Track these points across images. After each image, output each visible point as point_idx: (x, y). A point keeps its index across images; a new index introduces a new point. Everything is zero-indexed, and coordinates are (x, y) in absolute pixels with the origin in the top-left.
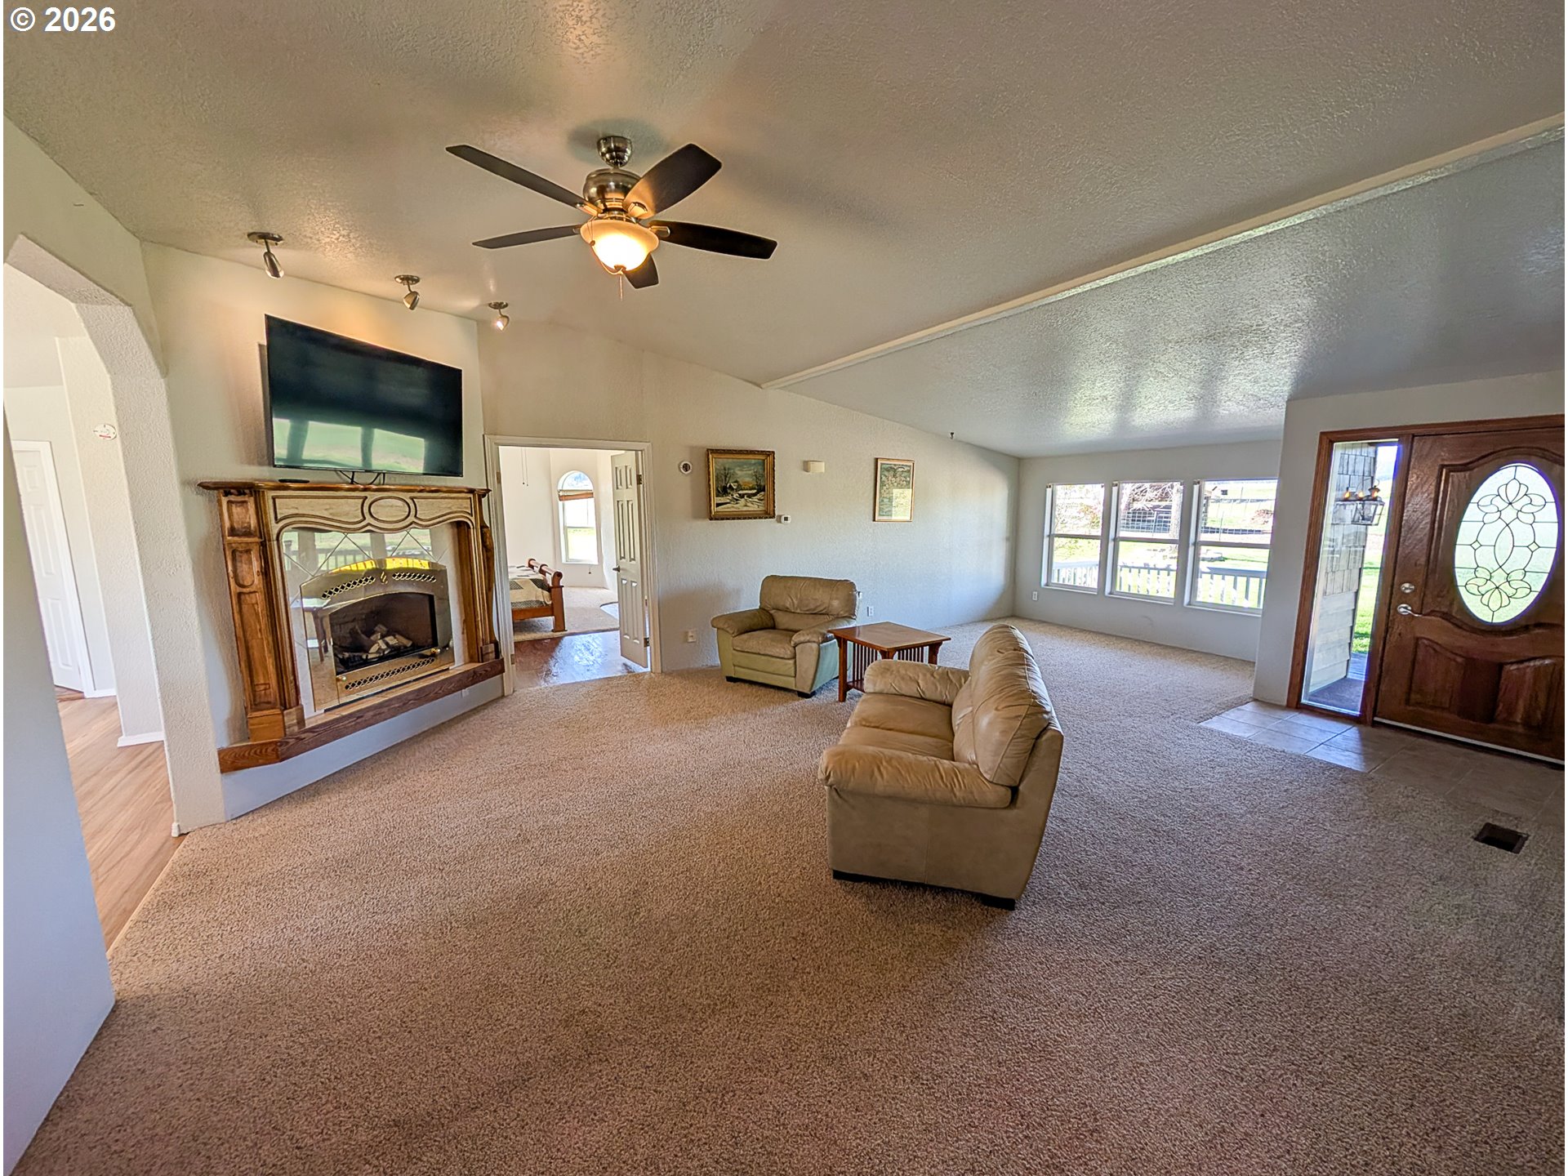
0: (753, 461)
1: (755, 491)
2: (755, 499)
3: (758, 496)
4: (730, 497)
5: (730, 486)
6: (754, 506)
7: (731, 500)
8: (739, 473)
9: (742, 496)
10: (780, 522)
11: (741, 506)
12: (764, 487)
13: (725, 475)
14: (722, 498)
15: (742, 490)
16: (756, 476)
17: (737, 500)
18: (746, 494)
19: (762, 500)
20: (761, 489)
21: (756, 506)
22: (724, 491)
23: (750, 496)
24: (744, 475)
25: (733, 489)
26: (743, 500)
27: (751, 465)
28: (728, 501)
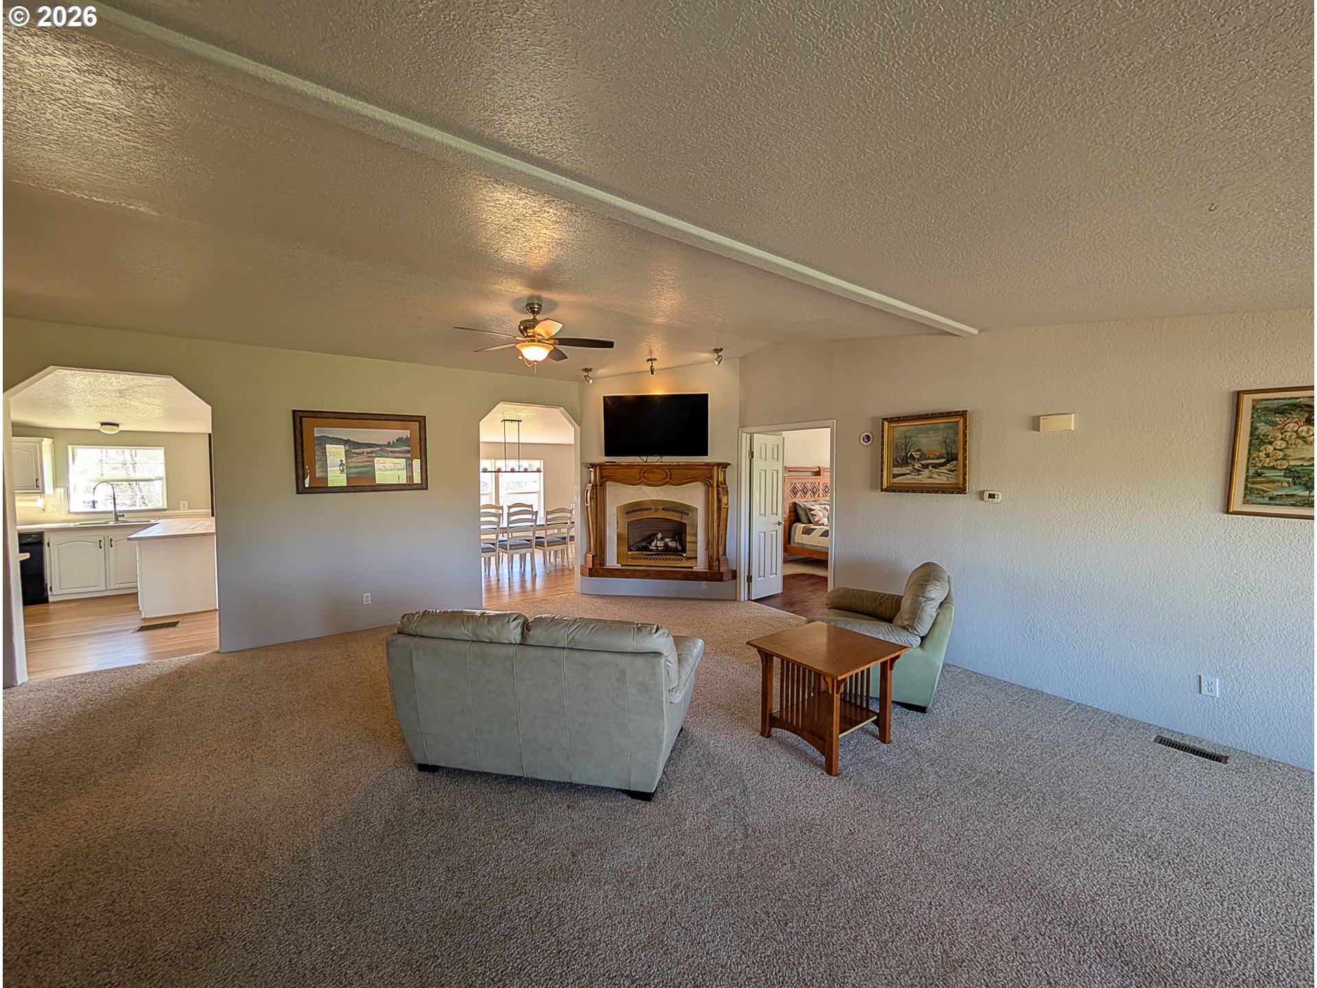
0: (942, 425)
1: (943, 460)
2: (943, 469)
3: (948, 466)
4: (910, 468)
5: (912, 454)
6: (941, 477)
7: (912, 471)
8: (924, 440)
9: (926, 466)
10: (982, 499)
11: (924, 477)
12: (953, 456)
13: (907, 443)
14: (900, 469)
15: (926, 459)
16: (945, 442)
17: (919, 471)
18: (931, 464)
19: (952, 471)
20: (952, 457)
21: (946, 479)
22: (904, 461)
23: (935, 466)
24: (931, 442)
25: (914, 459)
26: (926, 470)
27: (937, 430)
28: (908, 472)
